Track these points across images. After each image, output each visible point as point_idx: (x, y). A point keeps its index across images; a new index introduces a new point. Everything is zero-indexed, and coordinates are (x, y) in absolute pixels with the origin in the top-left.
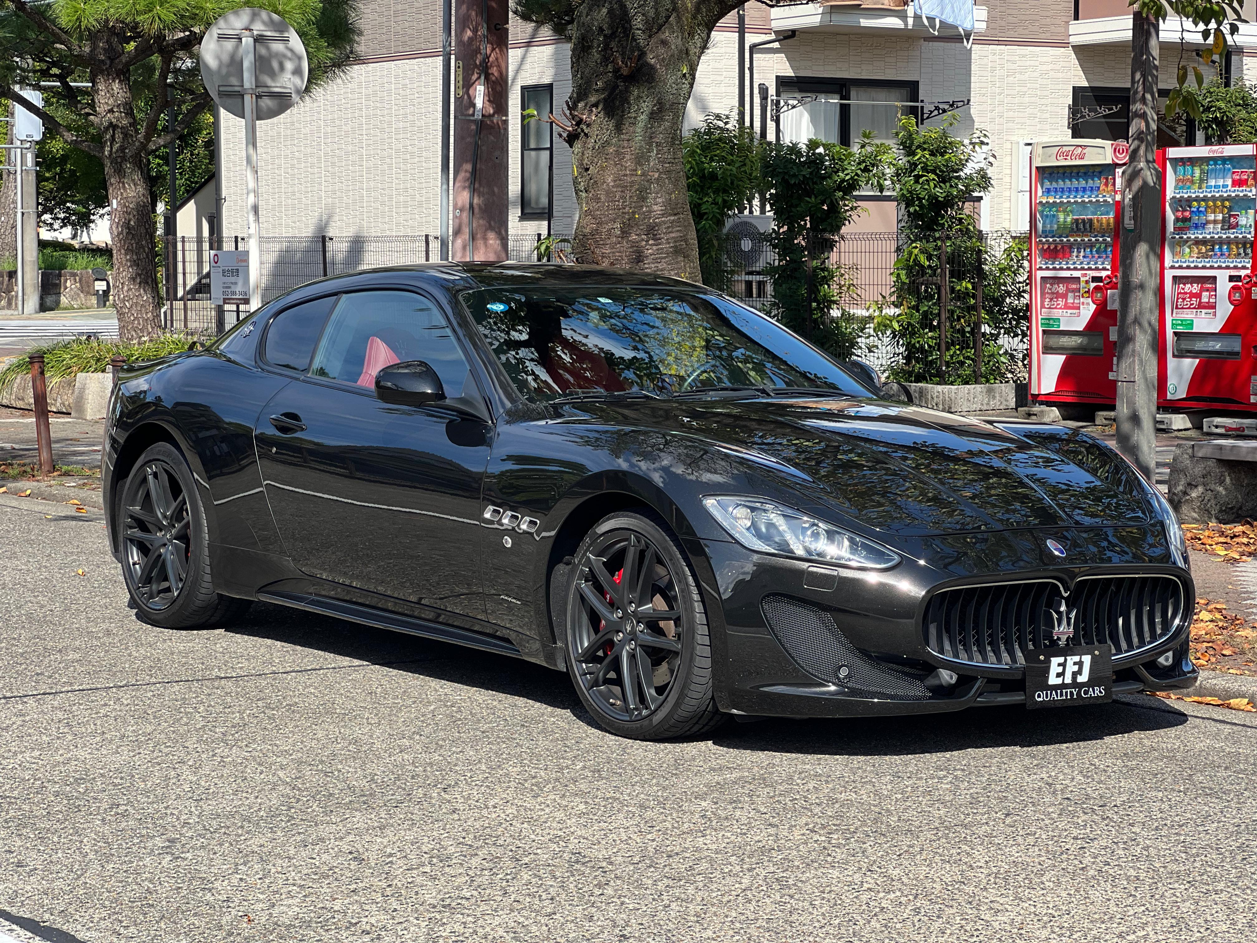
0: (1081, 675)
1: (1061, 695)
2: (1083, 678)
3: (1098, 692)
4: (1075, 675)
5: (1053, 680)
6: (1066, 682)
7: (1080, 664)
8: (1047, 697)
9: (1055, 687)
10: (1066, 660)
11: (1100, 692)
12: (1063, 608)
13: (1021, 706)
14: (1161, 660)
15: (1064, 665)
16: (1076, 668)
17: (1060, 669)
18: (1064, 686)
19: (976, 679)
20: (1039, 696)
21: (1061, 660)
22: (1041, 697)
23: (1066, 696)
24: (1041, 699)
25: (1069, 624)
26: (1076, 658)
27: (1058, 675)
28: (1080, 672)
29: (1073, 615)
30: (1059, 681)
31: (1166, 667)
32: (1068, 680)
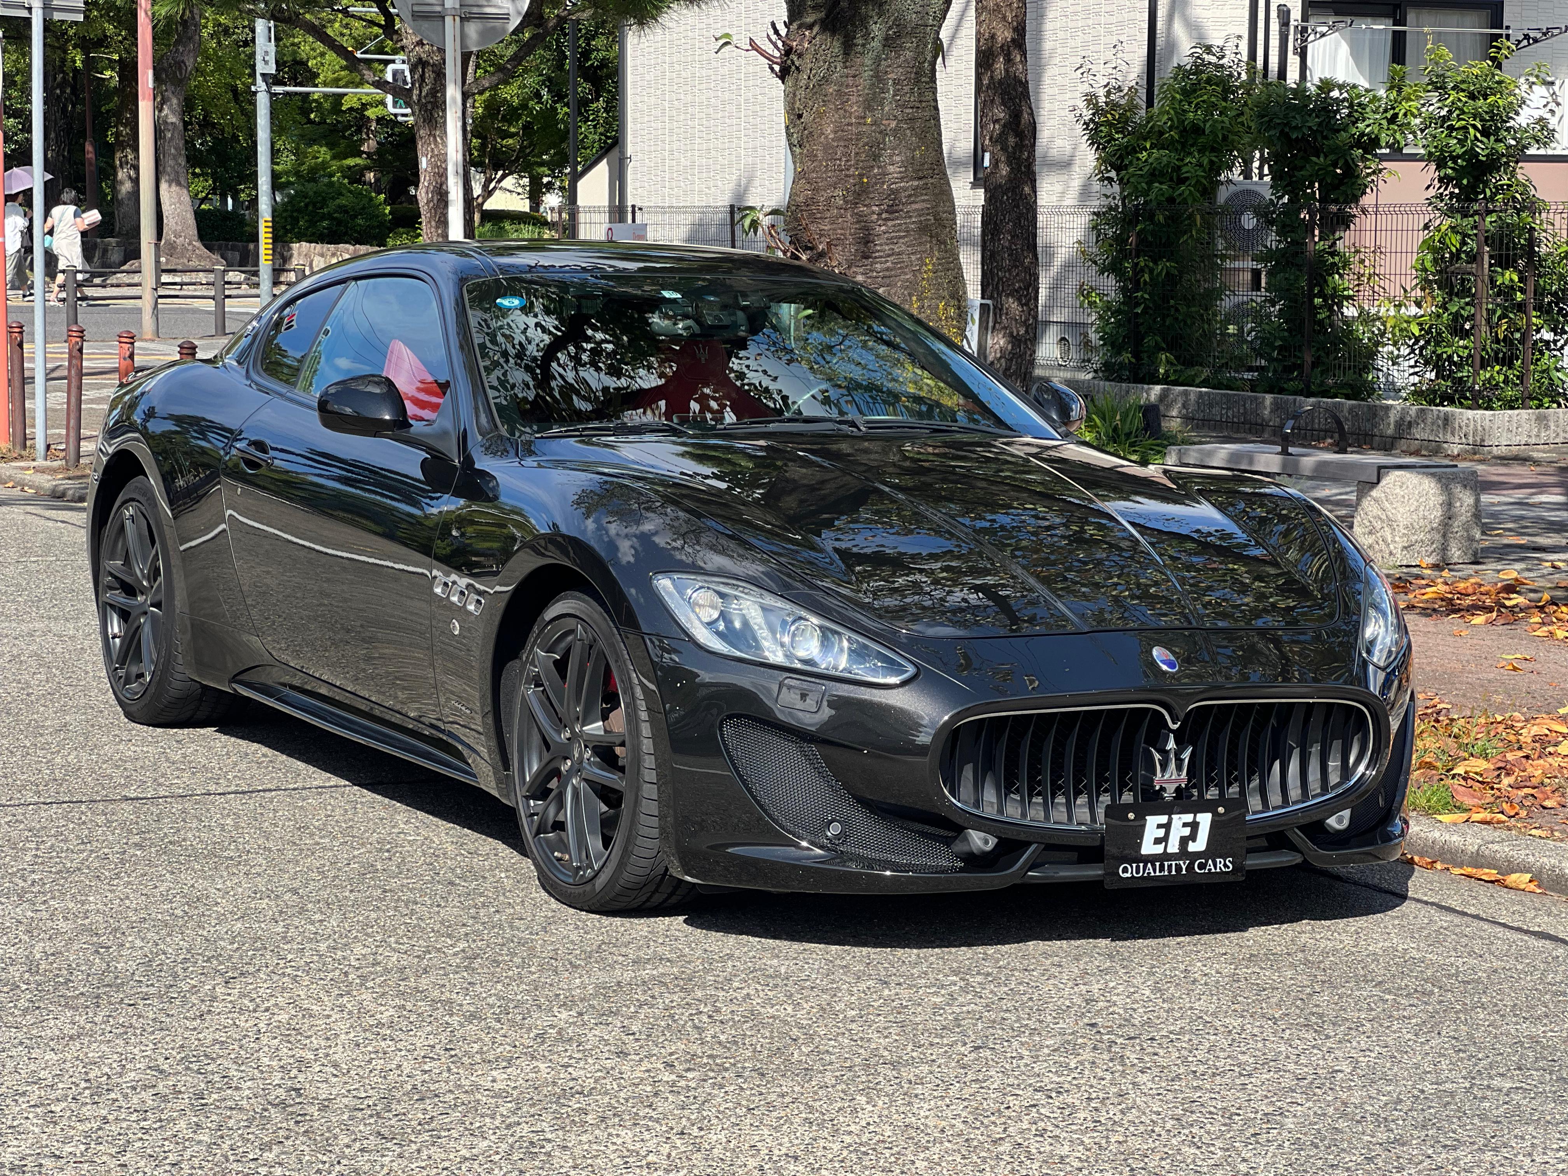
0: (1194, 840)
1: (1162, 869)
2: (1199, 845)
3: (1222, 865)
4: (1184, 841)
5: (1148, 848)
6: (1169, 850)
7: (1194, 826)
8: (1138, 872)
9: (1151, 859)
10: (1170, 821)
11: (1225, 866)
12: (1171, 745)
13: (1095, 885)
14: (1332, 822)
15: (1167, 827)
16: (1187, 831)
17: (1161, 833)
18: (1166, 856)
19: (1028, 844)
20: (1125, 870)
21: (1163, 819)
22: (1127, 871)
23: (1170, 870)
24: (1129, 875)
25: (1179, 768)
26: (1189, 818)
27: (1157, 841)
28: (1193, 837)
29: (1186, 755)
30: (1159, 849)
31: (1338, 832)
32: (1173, 847)
